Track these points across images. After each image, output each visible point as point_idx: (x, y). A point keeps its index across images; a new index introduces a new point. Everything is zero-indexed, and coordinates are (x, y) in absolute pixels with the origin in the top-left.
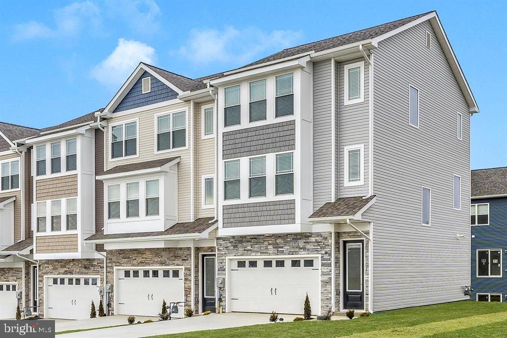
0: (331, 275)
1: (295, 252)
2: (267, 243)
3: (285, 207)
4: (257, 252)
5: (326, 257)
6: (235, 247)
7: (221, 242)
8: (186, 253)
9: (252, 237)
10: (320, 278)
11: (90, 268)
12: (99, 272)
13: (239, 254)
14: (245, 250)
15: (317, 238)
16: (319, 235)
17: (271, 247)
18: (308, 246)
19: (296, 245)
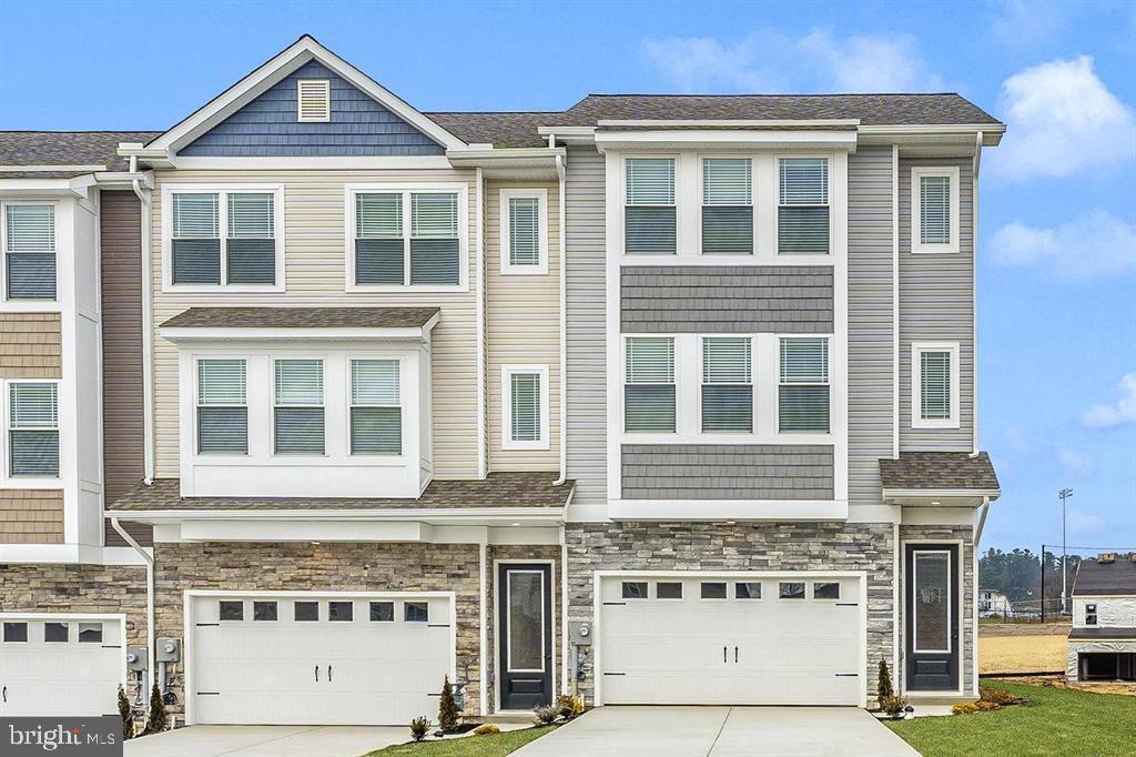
0: (891, 616)
1: (799, 564)
2: (719, 542)
3: (806, 460)
4: (692, 561)
5: (880, 577)
6: (625, 547)
7: (580, 533)
8: (461, 558)
9: (678, 526)
10: (863, 624)
11: (82, 592)
12: (120, 606)
13: (637, 565)
14: (654, 556)
15: (858, 536)
16: (860, 528)
17: (731, 551)
18: (833, 553)
19: (802, 548)
